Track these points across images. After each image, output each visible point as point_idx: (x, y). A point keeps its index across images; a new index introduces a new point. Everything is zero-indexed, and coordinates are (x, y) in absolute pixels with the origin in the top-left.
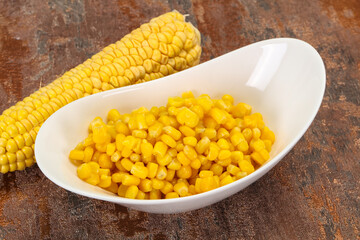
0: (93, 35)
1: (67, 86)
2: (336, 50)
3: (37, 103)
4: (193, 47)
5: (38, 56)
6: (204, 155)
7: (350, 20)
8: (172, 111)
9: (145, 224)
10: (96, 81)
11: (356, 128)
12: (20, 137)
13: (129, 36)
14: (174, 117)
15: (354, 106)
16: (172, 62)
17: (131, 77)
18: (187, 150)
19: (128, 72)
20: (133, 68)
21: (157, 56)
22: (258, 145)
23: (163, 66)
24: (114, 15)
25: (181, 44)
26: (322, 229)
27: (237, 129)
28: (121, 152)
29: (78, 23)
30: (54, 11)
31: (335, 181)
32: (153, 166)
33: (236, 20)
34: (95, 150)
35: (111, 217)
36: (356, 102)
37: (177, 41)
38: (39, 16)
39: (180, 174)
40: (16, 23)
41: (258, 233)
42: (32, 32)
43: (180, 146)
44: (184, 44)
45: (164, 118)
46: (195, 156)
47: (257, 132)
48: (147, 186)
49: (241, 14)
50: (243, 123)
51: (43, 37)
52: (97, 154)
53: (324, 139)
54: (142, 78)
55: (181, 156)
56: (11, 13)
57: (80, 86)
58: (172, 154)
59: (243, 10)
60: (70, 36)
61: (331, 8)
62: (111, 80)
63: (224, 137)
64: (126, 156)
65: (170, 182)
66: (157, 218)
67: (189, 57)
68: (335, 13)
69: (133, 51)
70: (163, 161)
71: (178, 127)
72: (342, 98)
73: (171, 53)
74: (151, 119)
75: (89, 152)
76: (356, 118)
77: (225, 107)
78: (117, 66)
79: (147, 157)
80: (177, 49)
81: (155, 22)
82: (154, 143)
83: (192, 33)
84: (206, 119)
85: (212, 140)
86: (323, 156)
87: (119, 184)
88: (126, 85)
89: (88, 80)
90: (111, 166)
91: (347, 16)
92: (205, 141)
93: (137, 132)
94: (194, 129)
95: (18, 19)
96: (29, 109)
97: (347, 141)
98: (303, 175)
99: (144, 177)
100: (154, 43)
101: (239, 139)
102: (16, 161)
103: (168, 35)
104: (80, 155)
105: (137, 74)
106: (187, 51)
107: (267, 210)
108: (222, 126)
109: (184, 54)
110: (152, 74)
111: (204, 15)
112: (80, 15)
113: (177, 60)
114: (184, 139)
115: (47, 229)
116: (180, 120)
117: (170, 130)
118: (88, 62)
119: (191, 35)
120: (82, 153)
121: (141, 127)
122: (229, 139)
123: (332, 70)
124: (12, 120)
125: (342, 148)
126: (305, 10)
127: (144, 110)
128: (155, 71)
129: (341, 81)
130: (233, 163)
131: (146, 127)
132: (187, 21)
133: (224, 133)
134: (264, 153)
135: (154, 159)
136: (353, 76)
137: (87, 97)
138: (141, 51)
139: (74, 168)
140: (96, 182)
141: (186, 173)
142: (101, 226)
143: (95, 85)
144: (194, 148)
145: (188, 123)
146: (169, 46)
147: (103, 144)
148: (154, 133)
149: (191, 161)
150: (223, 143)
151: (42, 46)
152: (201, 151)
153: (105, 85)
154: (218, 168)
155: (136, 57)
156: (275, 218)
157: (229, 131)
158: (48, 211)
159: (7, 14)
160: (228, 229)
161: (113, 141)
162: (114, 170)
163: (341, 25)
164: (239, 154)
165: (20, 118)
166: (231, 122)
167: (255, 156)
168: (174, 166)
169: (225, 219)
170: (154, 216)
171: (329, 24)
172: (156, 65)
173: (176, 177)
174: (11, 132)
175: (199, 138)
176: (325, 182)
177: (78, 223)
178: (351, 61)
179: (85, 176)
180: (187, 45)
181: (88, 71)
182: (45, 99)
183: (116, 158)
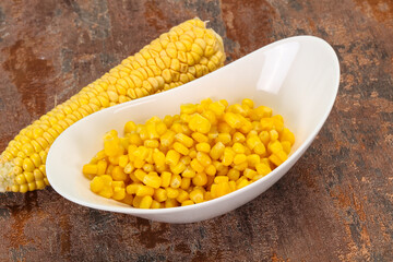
0: (118, 49)
1: (83, 102)
2: (369, 46)
3: (53, 120)
4: (214, 53)
5: (62, 75)
6: (220, 160)
7: (385, 14)
8: (185, 118)
9: (166, 235)
10: (113, 95)
11: (387, 124)
12: (36, 155)
13: (147, 47)
14: (187, 124)
15: (386, 101)
16: (192, 70)
17: (150, 88)
18: (199, 156)
19: (145, 84)
20: (151, 79)
21: (175, 65)
22: (275, 147)
23: (182, 75)
24: (140, 28)
25: (200, 51)
26: (348, 229)
27: (254, 133)
28: (133, 163)
29: (104, 38)
30: (80, 28)
31: (363, 179)
32: (166, 175)
33: (266, 23)
34: (109, 164)
35: (132, 230)
36: (388, 97)
37: (196, 49)
38: (64, 35)
39: (195, 182)
40: (41, 43)
41: (281, 236)
42: (57, 51)
43: (193, 153)
44: (204, 51)
45: (176, 126)
46: (208, 162)
47: (274, 134)
48: (161, 195)
49: (271, 16)
50: (260, 126)
51: (68, 55)
52: (111, 167)
53: (353, 137)
54: (161, 88)
55: (194, 163)
56: (37, 33)
57: (96, 101)
58: (185, 161)
59: (274, 12)
60: (96, 52)
61: (365, 3)
62: (128, 93)
63: (239, 142)
64: (139, 167)
65: (186, 190)
66: (179, 228)
67: (210, 63)
68: (369, 8)
69: (151, 62)
70: (177, 169)
71: (190, 134)
72: (374, 94)
73: (190, 61)
74: (162, 127)
75: (102, 165)
76: (387, 114)
77: (242, 111)
78: (135, 78)
79: (160, 166)
80: (197, 57)
81: (174, 31)
82: (165, 151)
83: (213, 39)
84: (219, 124)
85: (226, 145)
86: (352, 154)
87: (134, 195)
88: (144, 96)
89: (105, 94)
90: (125, 178)
91: (382, 9)
92: (219, 146)
93: (148, 142)
94: (206, 135)
95: (43, 39)
96: (45, 127)
97: (378, 137)
98: (330, 176)
99: (157, 186)
100: (172, 52)
101: (255, 142)
102: (34, 180)
103: (187, 43)
104: (93, 169)
105: (156, 85)
106: (208, 58)
107: (292, 214)
108: (238, 130)
109: (205, 61)
110: (172, 84)
111: (234, 21)
112: (106, 31)
113: (198, 67)
114: (197, 146)
115: (67, 245)
116: (192, 127)
117: (182, 137)
118: (106, 77)
119: (211, 42)
120: (94, 167)
121: (152, 136)
122: (244, 143)
123: (365, 66)
124: (27, 139)
125: (372, 145)
126: (339, 7)
127: (156, 119)
128: (174, 80)
129: (374, 76)
130: (249, 167)
131: (157, 136)
132: (207, 27)
133: (239, 137)
134: (282, 154)
135: (168, 168)
136: (386, 71)
137: (103, 110)
138: (158, 61)
139: (88, 183)
140: (110, 194)
141: (201, 180)
142: (122, 240)
143: (112, 99)
144: (208, 154)
145: (200, 130)
146: (189, 55)
147: (116, 156)
148: (165, 142)
149: (205, 168)
150: (238, 147)
151: (67, 65)
152: (215, 157)
153: (122, 98)
154: (234, 173)
155: (154, 68)
156: (300, 220)
157: (246, 135)
158: (69, 228)
159: (33, 34)
160: (250, 235)
161: (126, 153)
162: (128, 181)
163: (376, 20)
164: (255, 158)
165: (35, 136)
166: (247, 126)
167: (272, 158)
168: (188, 173)
169: (249, 225)
170: (176, 226)
171: (363, 20)
172: (175, 75)
173: (192, 185)
174: (27, 152)
175: (213, 143)
176: (352, 181)
177: (99, 238)
178: (384, 55)
179: (97, 190)
180: (207, 52)
181: (104, 85)
182: (61, 116)
183: (129, 170)
